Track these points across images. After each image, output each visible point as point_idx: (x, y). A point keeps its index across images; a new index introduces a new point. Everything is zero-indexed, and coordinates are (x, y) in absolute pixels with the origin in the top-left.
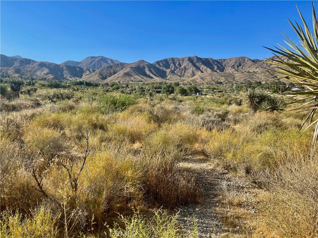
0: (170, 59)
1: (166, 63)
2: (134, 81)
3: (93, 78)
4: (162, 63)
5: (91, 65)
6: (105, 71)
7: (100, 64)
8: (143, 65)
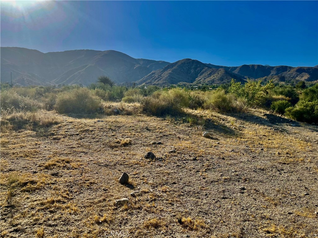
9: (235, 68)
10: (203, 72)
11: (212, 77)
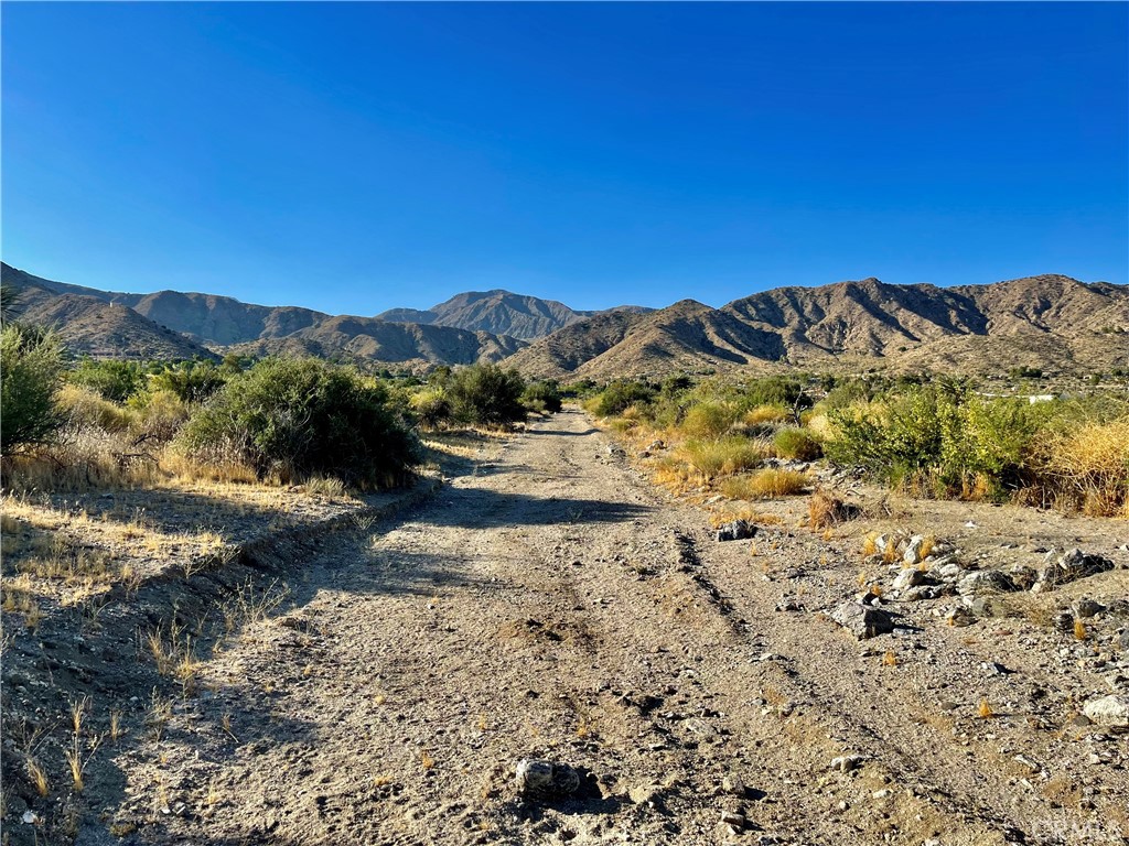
0: (781, 293)
1: (768, 307)
4: (755, 306)
7: (503, 317)
8: (695, 317)
11: (75, 330)
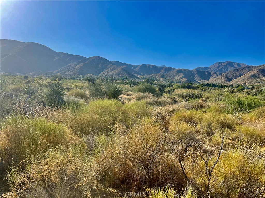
2: (261, 83)
3: (219, 81)
5: (218, 69)
6: (230, 74)
7: (226, 68)
9: (137, 66)
10: (108, 68)
11: (112, 72)
